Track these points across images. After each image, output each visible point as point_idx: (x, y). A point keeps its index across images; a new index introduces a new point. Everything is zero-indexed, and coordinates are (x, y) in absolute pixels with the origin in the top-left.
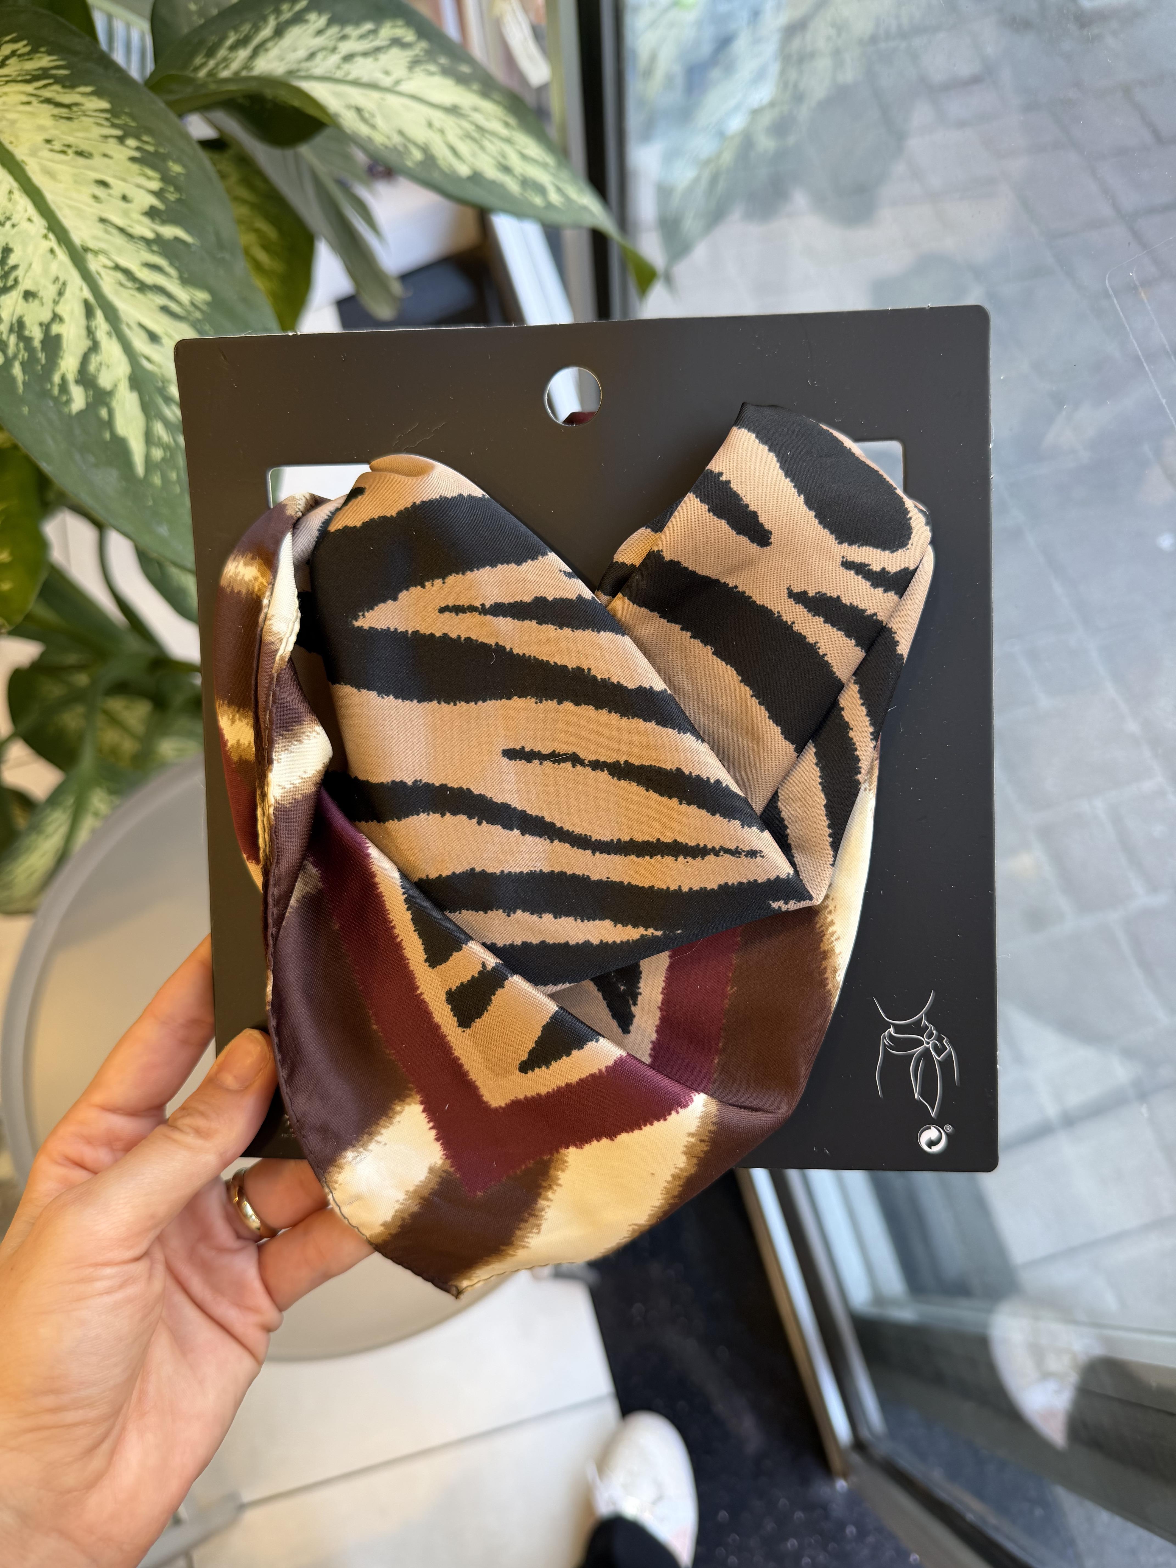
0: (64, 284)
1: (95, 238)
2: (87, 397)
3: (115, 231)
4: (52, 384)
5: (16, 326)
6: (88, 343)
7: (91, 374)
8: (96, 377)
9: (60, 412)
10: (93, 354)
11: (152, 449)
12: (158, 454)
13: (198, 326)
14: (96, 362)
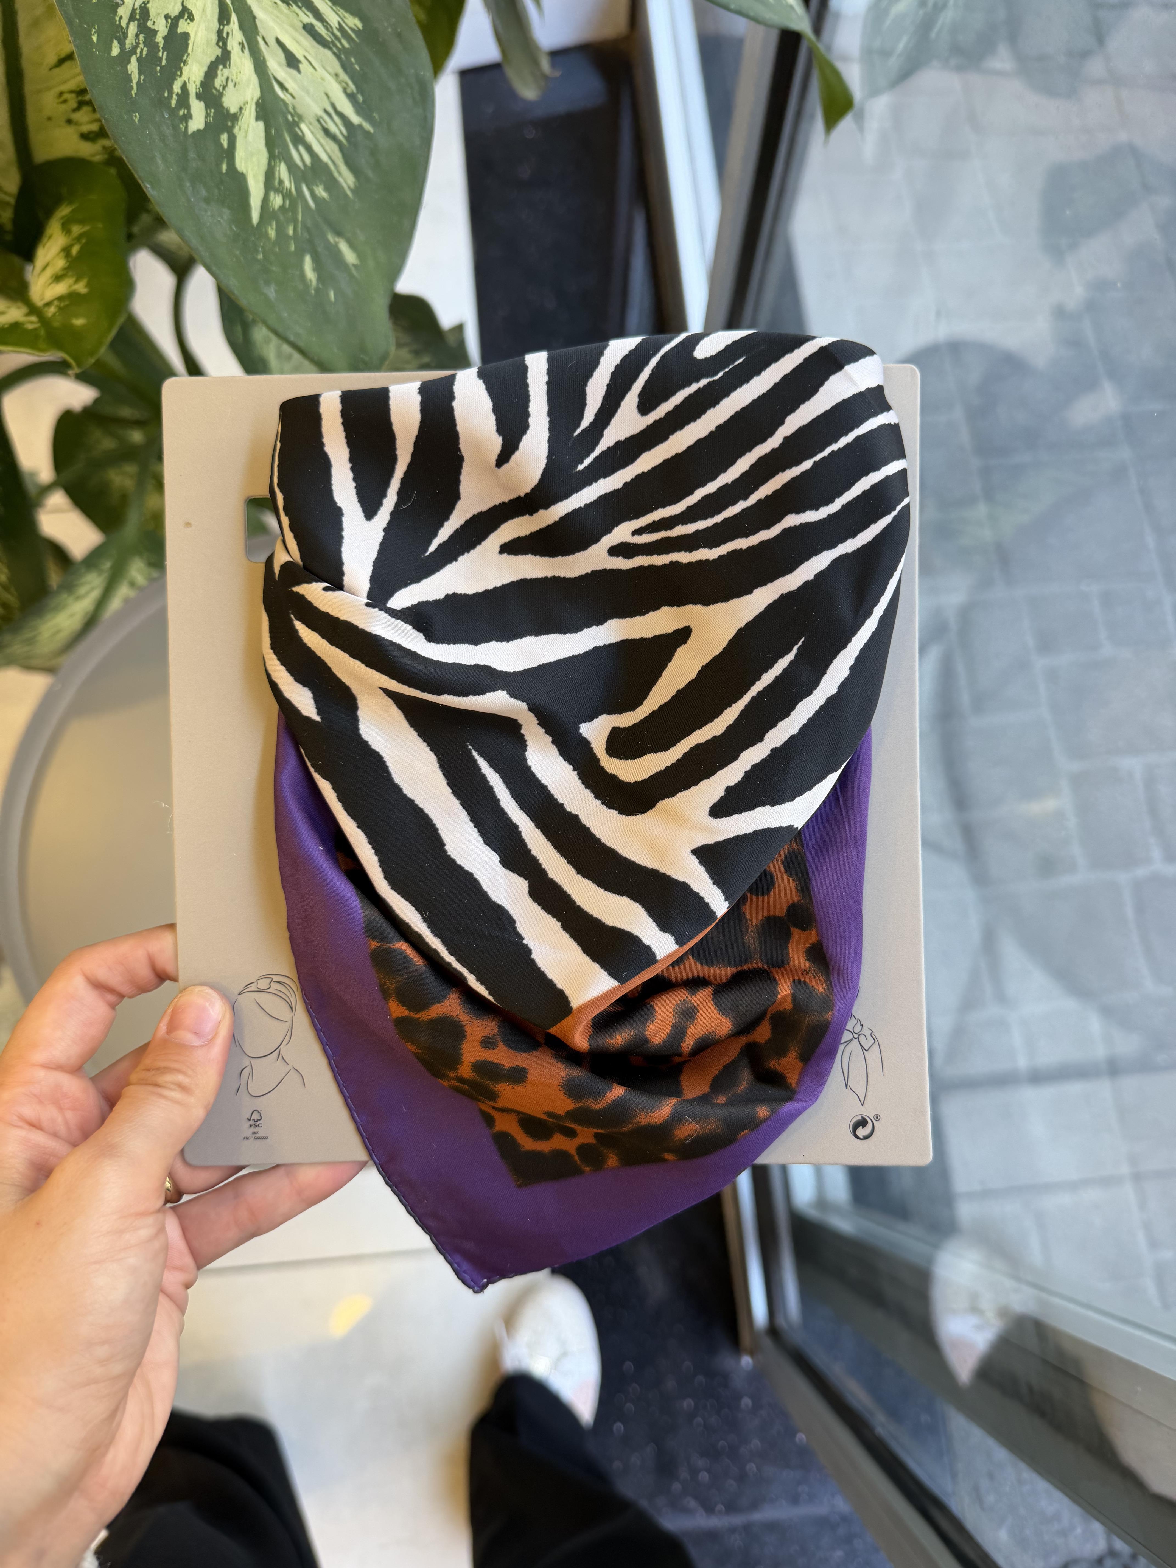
2: (207, 116)
4: (171, 92)
6: (218, 51)
7: (216, 89)
8: (221, 95)
9: (175, 128)
10: (221, 67)
11: (272, 194)
12: (277, 201)
13: (343, 56)
14: (222, 75)
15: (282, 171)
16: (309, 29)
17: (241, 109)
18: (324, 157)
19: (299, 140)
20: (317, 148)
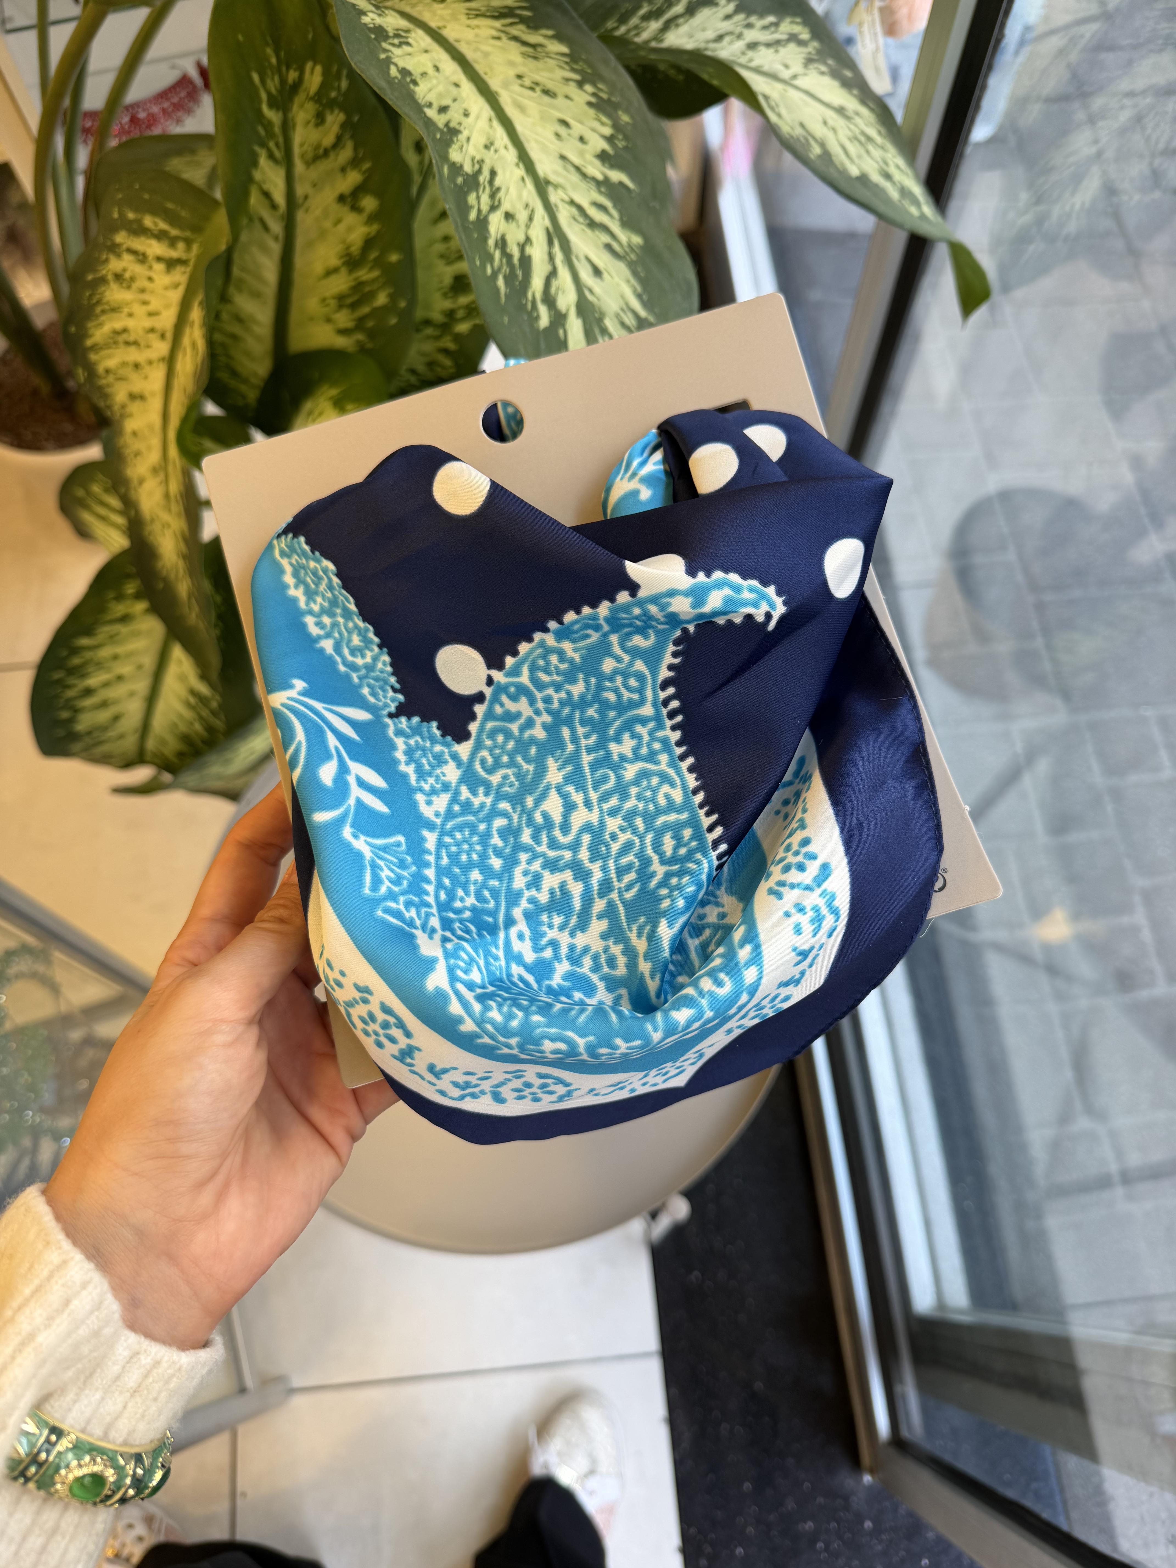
0: (533, 211)
1: (556, 172)
2: (550, 316)
3: (572, 169)
4: (526, 300)
5: (500, 242)
6: (550, 268)
7: (552, 296)
8: (555, 300)
9: (532, 325)
10: (553, 279)
13: (632, 267)
14: (554, 285)
16: (608, 247)
17: (568, 309)
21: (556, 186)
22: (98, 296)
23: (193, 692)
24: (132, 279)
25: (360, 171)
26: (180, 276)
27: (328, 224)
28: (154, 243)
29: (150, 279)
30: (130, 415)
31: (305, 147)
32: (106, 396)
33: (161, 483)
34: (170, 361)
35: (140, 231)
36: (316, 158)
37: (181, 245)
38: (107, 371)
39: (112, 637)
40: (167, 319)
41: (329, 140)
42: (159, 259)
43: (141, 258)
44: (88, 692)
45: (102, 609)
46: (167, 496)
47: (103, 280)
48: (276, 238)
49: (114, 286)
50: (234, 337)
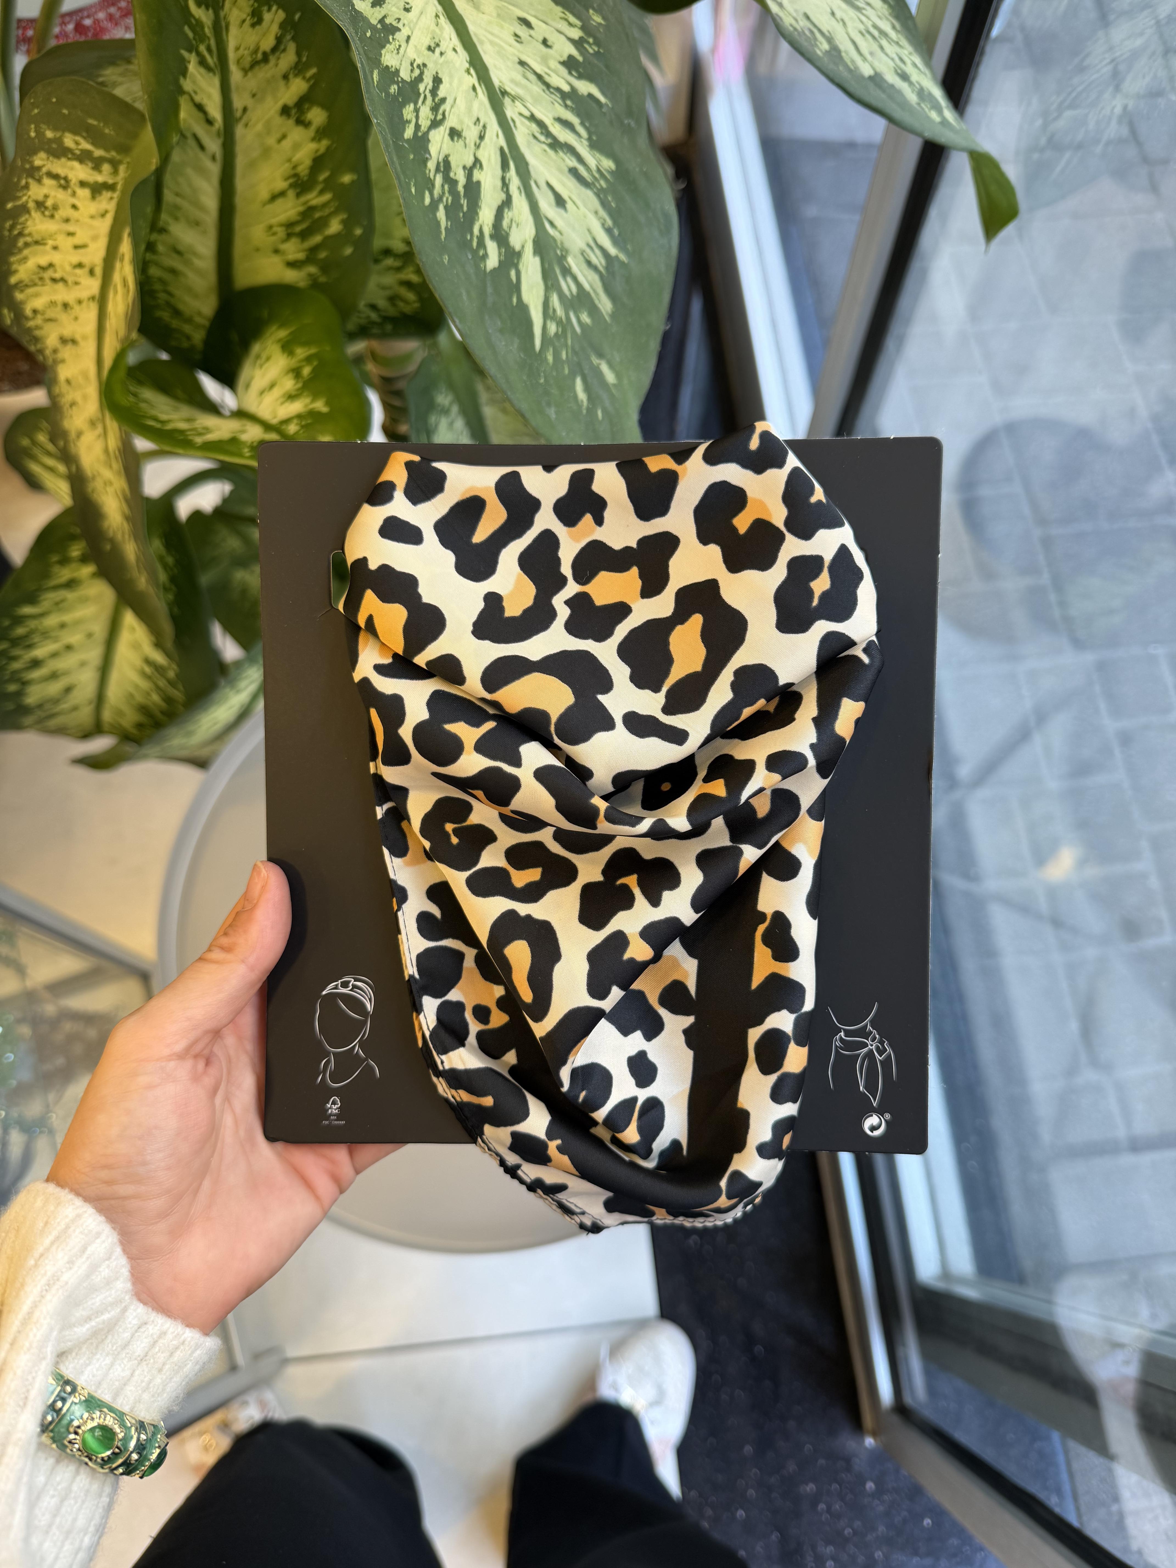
0: (484, 127)
1: (513, 81)
2: (500, 254)
3: (533, 78)
4: (471, 235)
5: (442, 164)
6: (503, 196)
7: (504, 230)
8: (508, 235)
9: (477, 267)
10: (506, 210)
11: (549, 322)
12: (552, 328)
13: (601, 196)
14: (508, 218)
15: (555, 300)
16: (573, 172)
17: (523, 247)
18: (587, 286)
19: (567, 271)
20: (581, 279)
21: (514, 98)
22: (19, 227)
23: (148, 661)
24: (55, 208)
25: (304, 78)
26: (108, 203)
27: (271, 141)
28: (76, 164)
29: (74, 207)
30: (63, 361)
31: (241, 52)
32: (36, 340)
33: (99, 436)
34: (102, 300)
35: (60, 152)
36: (254, 64)
37: (106, 167)
38: (35, 312)
39: (57, 604)
40: (96, 253)
41: (268, 43)
42: (83, 184)
43: (64, 183)
44: (36, 663)
45: (46, 574)
46: (106, 451)
47: (24, 209)
48: (214, 158)
49: (36, 215)
50: (173, 271)
